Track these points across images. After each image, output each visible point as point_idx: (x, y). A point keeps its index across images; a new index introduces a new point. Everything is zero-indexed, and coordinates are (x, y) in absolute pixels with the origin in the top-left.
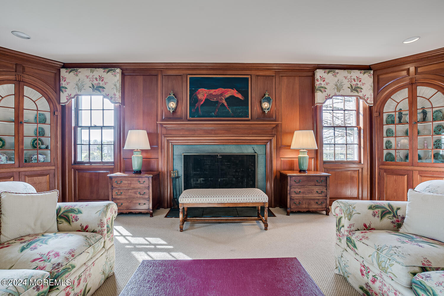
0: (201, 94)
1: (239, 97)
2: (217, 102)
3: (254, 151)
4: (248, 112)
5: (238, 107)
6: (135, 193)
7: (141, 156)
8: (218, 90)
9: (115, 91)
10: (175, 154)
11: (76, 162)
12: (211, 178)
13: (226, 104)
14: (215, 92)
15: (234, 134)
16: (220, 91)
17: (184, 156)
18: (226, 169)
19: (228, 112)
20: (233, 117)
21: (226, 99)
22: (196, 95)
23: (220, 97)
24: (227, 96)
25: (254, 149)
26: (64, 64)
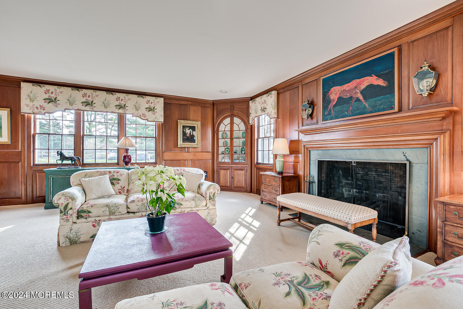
0: (334, 93)
1: (380, 84)
2: (351, 98)
3: (406, 157)
4: (394, 102)
5: (378, 98)
6: (272, 189)
7: (283, 159)
8: (352, 83)
9: (272, 109)
10: (311, 159)
11: (258, 163)
12: (366, 190)
13: (361, 98)
14: (349, 86)
15: (372, 135)
16: (353, 84)
17: (318, 161)
18: (385, 181)
19: (365, 107)
20: (371, 112)
21: (362, 92)
22: (329, 97)
23: (354, 91)
24: (363, 87)
25: (405, 155)
26: (251, 97)
